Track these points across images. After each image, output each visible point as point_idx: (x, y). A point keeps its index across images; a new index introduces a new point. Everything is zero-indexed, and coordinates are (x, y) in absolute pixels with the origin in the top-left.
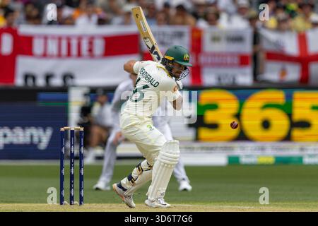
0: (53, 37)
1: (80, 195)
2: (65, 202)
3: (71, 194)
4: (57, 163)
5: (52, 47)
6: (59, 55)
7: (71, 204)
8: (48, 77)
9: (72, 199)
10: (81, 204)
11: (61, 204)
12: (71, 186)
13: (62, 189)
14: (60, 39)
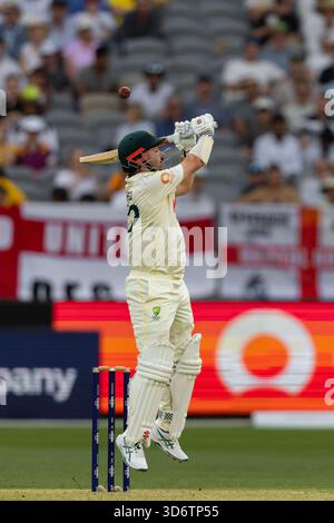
0: (77, 224)
1: (125, 476)
2: (100, 486)
3: (109, 475)
4: (87, 424)
5: (75, 240)
6: (86, 254)
7: (109, 490)
8: (70, 288)
9: (111, 481)
10: (125, 490)
11: (94, 490)
12: (109, 461)
13: (95, 465)
14: (88, 227)
